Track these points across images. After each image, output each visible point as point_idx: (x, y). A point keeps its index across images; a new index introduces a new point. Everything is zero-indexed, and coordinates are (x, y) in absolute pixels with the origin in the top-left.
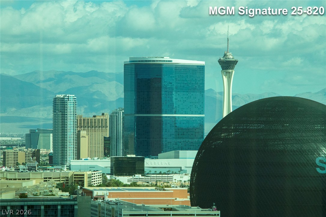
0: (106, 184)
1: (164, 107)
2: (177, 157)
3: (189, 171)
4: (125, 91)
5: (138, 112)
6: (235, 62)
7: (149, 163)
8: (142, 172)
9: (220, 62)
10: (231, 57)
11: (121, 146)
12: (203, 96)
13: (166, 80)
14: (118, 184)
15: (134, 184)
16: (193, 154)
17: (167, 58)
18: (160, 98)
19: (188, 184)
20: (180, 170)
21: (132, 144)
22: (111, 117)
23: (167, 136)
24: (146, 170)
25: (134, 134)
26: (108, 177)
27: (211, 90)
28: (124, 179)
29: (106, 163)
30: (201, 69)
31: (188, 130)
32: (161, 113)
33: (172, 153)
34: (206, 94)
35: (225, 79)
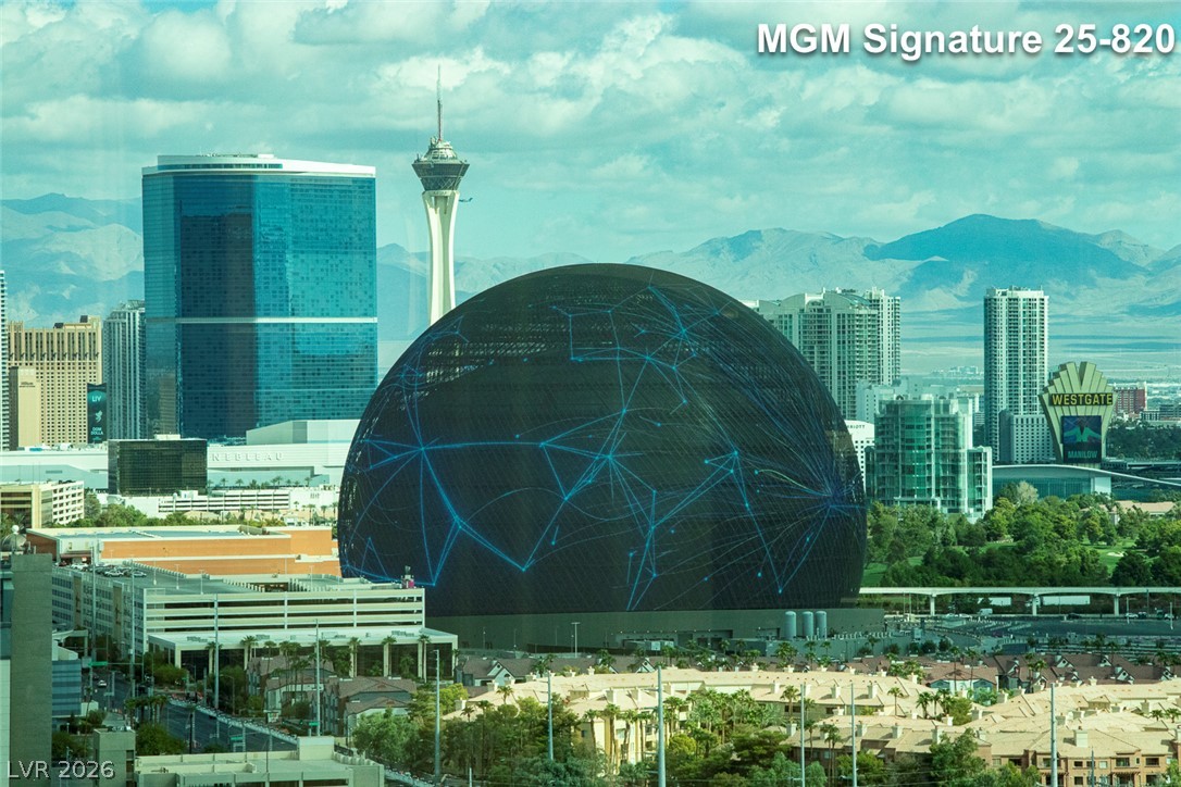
0: (97, 518)
1: (261, 298)
2: (300, 438)
3: (337, 477)
4: (148, 252)
5: (185, 311)
6: (461, 169)
7: (219, 456)
8: (200, 482)
9: (418, 167)
10: (448, 154)
11: (138, 410)
12: (371, 264)
13: (266, 220)
14: (132, 518)
15: (178, 519)
16: (347, 428)
17: (266, 158)
18: (250, 272)
19: (332, 514)
20: (311, 476)
21: (169, 404)
22: (109, 327)
23: (273, 377)
24: (213, 477)
25: (174, 375)
26: (103, 499)
27: (394, 248)
28: (149, 505)
29: (95, 460)
30: (367, 186)
31: (331, 360)
32: (253, 314)
33: (287, 427)
34: (380, 259)
35: (435, 217)
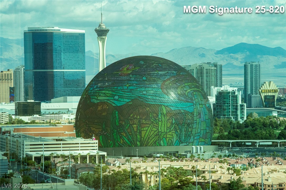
0: (12, 122)
1: (55, 64)
2: (65, 101)
3: (75, 111)
4: (25, 52)
5: (35, 68)
6: (107, 31)
7: (44, 106)
8: (39, 113)
9: (96, 30)
10: (104, 27)
11: (23, 94)
12: (84, 56)
13: (57, 44)
14: (21, 122)
15: (33, 122)
16: (78, 98)
17: (56, 28)
18: (52, 58)
19: (74, 121)
20: (68, 111)
21: (31, 92)
22: (15, 72)
23: (58, 85)
24: (42, 111)
25: (31, 85)
26: (13, 117)
27: (89, 51)
28: (26, 119)
29: (12, 107)
30: (83, 35)
31: (73, 81)
32: (53, 69)
33: (62, 98)
34: (86, 54)
35: (100, 43)
